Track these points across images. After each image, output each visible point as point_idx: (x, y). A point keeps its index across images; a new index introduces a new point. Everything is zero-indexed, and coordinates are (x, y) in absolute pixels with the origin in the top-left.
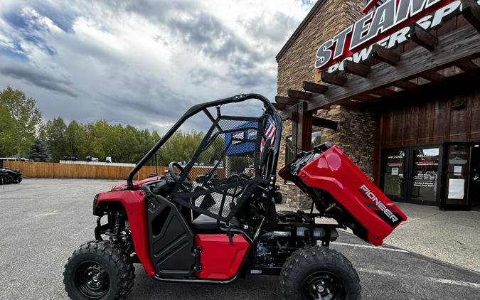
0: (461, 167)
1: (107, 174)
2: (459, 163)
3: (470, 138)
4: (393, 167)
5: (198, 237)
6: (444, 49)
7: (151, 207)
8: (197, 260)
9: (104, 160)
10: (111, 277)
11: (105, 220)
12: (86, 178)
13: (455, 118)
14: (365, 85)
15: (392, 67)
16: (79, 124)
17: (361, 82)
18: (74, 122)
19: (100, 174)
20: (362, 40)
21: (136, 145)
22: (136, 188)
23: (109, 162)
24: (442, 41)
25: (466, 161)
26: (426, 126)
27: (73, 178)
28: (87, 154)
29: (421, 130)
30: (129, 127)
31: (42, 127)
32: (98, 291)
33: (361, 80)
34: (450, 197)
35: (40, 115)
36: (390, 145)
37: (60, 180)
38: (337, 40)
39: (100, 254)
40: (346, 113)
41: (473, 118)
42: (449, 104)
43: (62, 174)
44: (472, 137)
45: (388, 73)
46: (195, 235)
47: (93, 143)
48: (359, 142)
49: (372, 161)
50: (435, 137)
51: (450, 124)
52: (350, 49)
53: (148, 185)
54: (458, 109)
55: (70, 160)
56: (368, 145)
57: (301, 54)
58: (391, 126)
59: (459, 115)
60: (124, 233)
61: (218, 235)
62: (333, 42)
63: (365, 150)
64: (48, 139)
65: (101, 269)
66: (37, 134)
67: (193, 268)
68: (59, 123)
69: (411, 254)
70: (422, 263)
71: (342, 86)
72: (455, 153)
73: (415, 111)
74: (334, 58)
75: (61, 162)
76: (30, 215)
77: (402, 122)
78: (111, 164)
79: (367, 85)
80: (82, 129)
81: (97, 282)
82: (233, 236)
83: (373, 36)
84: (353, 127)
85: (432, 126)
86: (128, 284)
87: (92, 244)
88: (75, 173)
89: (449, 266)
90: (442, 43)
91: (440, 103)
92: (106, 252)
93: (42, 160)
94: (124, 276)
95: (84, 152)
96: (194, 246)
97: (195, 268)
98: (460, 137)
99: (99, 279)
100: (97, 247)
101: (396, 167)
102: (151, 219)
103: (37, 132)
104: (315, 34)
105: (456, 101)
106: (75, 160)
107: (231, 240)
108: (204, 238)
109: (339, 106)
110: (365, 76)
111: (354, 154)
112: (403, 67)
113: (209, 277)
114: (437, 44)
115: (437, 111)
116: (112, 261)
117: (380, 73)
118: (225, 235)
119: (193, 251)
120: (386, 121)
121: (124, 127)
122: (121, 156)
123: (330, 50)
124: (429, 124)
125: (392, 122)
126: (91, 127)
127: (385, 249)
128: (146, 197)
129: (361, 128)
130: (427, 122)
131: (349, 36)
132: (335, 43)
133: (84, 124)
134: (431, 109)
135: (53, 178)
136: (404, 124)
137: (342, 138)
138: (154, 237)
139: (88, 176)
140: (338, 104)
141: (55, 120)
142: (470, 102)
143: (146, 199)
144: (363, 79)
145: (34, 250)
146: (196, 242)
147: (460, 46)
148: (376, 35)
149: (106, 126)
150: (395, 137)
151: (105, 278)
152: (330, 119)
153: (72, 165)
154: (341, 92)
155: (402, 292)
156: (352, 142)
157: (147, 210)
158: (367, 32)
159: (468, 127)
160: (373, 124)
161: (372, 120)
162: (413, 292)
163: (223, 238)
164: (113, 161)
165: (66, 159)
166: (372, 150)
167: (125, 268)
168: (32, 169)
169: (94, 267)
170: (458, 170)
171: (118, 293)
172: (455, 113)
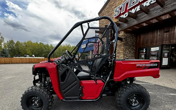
0: (167, 54)
1: (33, 62)
2: (166, 52)
3: (170, 43)
4: (142, 54)
5: (81, 82)
6: (167, 6)
7: (60, 70)
8: (82, 92)
9: (32, 56)
10: (44, 101)
11: (37, 77)
12: (25, 63)
13: (165, 36)
14: (135, 22)
15: (146, 14)
16: (20, 42)
17: (134, 21)
18: (18, 41)
19: (30, 62)
20: (133, 5)
21: (44, 50)
22: (52, 62)
23: (34, 57)
24: (166, 3)
25: (169, 51)
26: (154, 39)
27: (19, 63)
28: (25, 54)
29: (152, 40)
30: (40, 43)
31: (5, 44)
32: (38, 108)
33: (133, 20)
34: (163, 64)
35: (3, 39)
36: (141, 46)
37: (14, 64)
38: (123, 6)
39: (38, 91)
40: (126, 35)
41: (172, 35)
42: (163, 30)
43: (15, 62)
44: (171, 42)
45: (145, 17)
46: (80, 81)
47: (27, 50)
48: (130, 46)
49: (134, 53)
50: (158, 43)
51: (163, 38)
52: (128, 9)
53: (57, 60)
54: (166, 32)
55: (18, 56)
56: (133, 47)
57: (108, 12)
58: (142, 40)
59: (167, 34)
60: (46, 82)
61: (90, 80)
62: (121, 6)
63: (132, 49)
64: (8, 48)
65: (39, 98)
66: (3, 47)
67: (80, 95)
68: (12, 42)
69: (155, 85)
70: (161, 88)
71: (126, 23)
72: (165, 48)
73: (151, 33)
74: (121, 13)
75: (14, 57)
76: (3, 78)
77: (146, 38)
78: (35, 58)
79: (136, 22)
80: (22, 44)
81: (37, 104)
82: (97, 81)
83: (137, 4)
84: (128, 40)
85: (157, 39)
86: (52, 104)
87: (33, 87)
88: (20, 61)
89: (171, 89)
90: (166, 4)
91: (160, 30)
92: (41, 90)
93: (6, 57)
94: (50, 100)
95: (23, 53)
96: (80, 86)
97: (81, 95)
98: (167, 42)
99: (38, 102)
100: (36, 89)
101: (143, 54)
102: (60, 75)
103: (3, 46)
104: (113, 4)
105: (166, 29)
106: (20, 56)
107: (96, 83)
108: (84, 82)
109: (123, 32)
110: (135, 19)
111: (128, 50)
112: (150, 14)
113: (87, 99)
114: (164, 5)
115: (159, 33)
116: (43, 94)
117: (141, 17)
118: (93, 80)
119: (79, 88)
120: (140, 38)
121: (39, 43)
122: (38, 54)
123: (120, 10)
124: (155, 38)
125: (142, 38)
126: (25, 43)
127: (146, 84)
128: (57, 65)
129: (131, 40)
130: (155, 37)
131: (127, 4)
132: (122, 7)
133: (22, 42)
134: (157, 32)
135: (12, 64)
136: (146, 39)
137: (124, 44)
138: (62, 82)
139: (26, 63)
140: (123, 31)
141: (10, 40)
142: (171, 29)
143: (57, 66)
144: (135, 20)
145: (6, 92)
146: (81, 84)
147: (174, 5)
148: (138, 3)
149: (31, 43)
150: (143, 44)
151: (41, 102)
152: (120, 37)
153: (19, 58)
154: (126, 26)
155: (159, 99)
156: (128, 46)
157: (58, 71)
158: (134, 2)
159: (170, 39)
160: (135, 39)
161: (135, 37)
162: (163, 99)
163: (93, 82)
164: (35, 57)
165: (16, 56)
166: (135, 48)
167: (50, 97)
168: (2, 60)
169: (35, 98)
170: (166, 54)
171: (48, 108)
172: (165, 33)
